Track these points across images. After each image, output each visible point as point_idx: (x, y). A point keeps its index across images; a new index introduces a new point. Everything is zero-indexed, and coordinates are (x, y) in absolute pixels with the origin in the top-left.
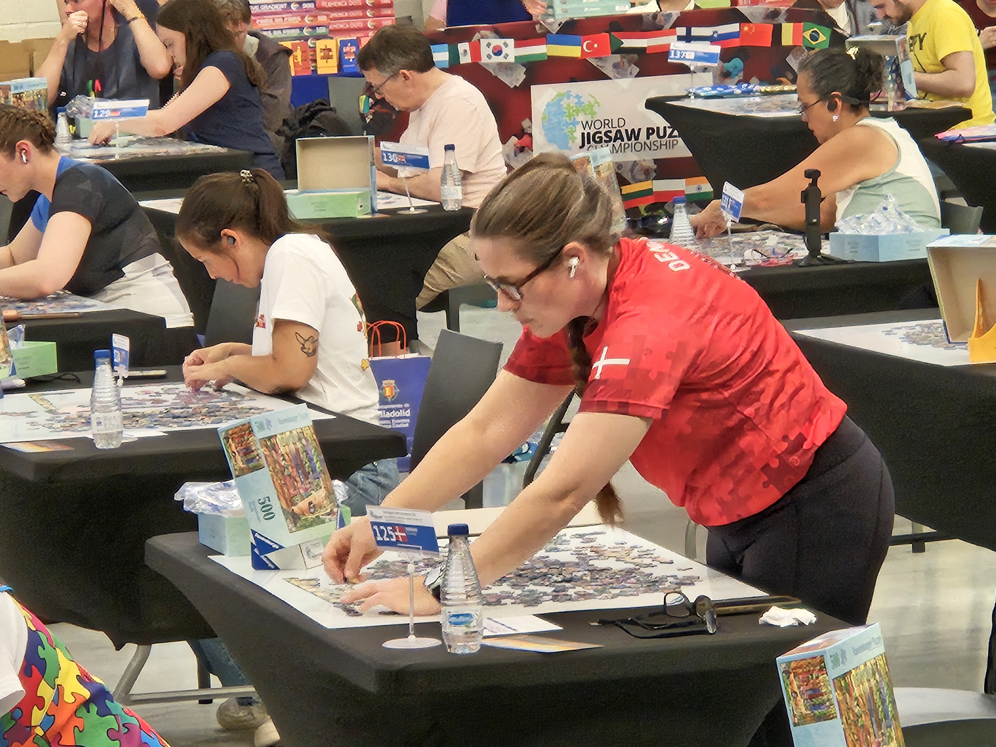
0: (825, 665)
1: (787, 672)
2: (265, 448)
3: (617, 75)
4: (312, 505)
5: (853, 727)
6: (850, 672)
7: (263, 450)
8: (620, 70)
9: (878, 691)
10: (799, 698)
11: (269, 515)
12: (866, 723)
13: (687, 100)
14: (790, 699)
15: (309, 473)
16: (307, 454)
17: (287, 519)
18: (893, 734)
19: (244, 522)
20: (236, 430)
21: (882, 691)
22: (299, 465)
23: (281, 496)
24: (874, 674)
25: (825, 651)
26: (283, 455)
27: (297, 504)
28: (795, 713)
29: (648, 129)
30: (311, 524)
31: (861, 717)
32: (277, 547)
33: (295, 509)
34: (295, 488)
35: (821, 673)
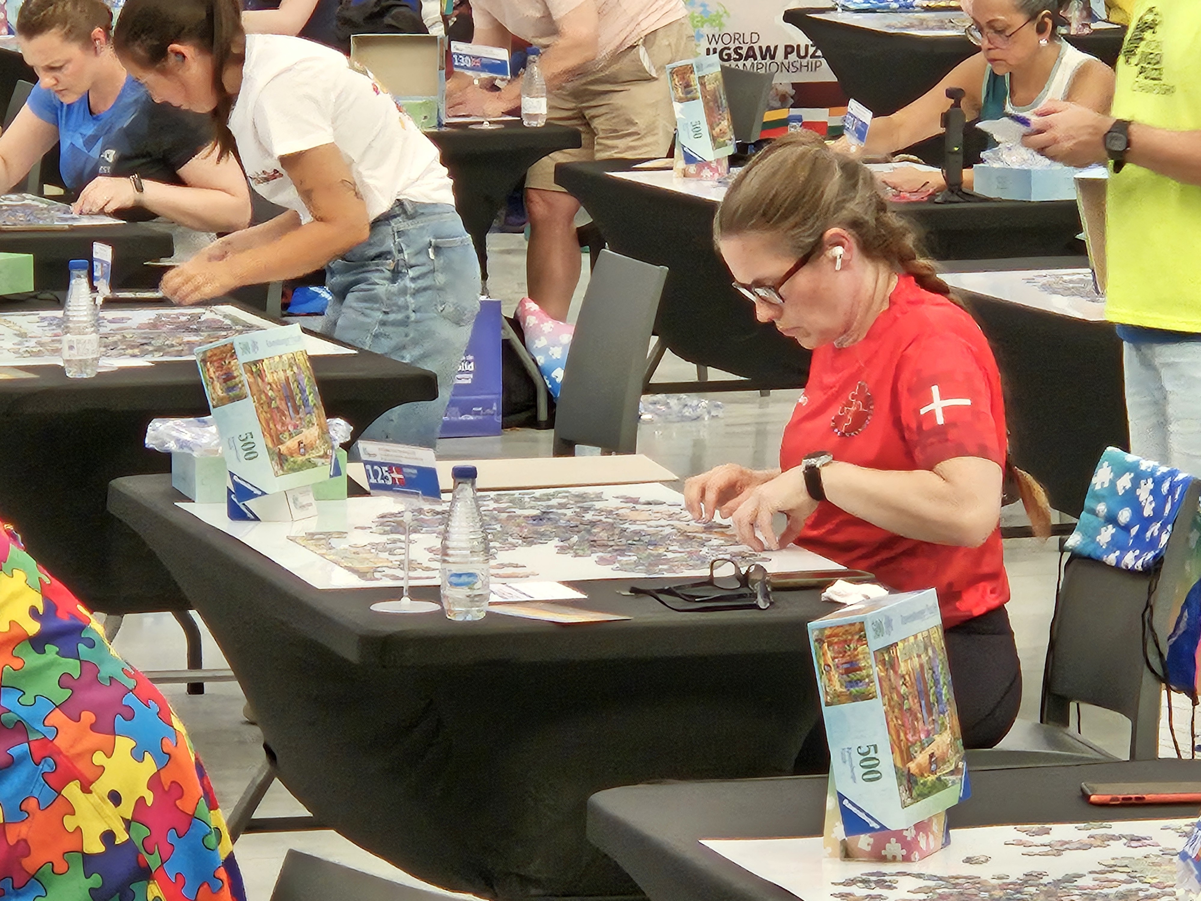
0: (865, 634)
1: (819, 641)
2: (248, 374)
4: (302, 445)
5: (896, 710)
6: (896, 644)
7: (246, 376)
9: (930, 669)
10: (833, 672)
11: (250, 453)
12: (913, 706)
13: (832, 13)
14: (822, 672)
15: (300, 406)
16: (299, 384)
17: (272, 460)
18: (947, 722)
19: (222, 461)
20: (216, 352)
21: (935, 669)
22: (289, 397)
23: (265, 433)
24: (926, 649)
25: (865, 618)
26: (270, 384)
27: (284, 442)
28: (828, 690)
29: (786, 47)
30: (300, 467)
31: (908, 699)
32: (259, 493)
33: (283, 448)
34: (283, 424)
35: (860, 643)
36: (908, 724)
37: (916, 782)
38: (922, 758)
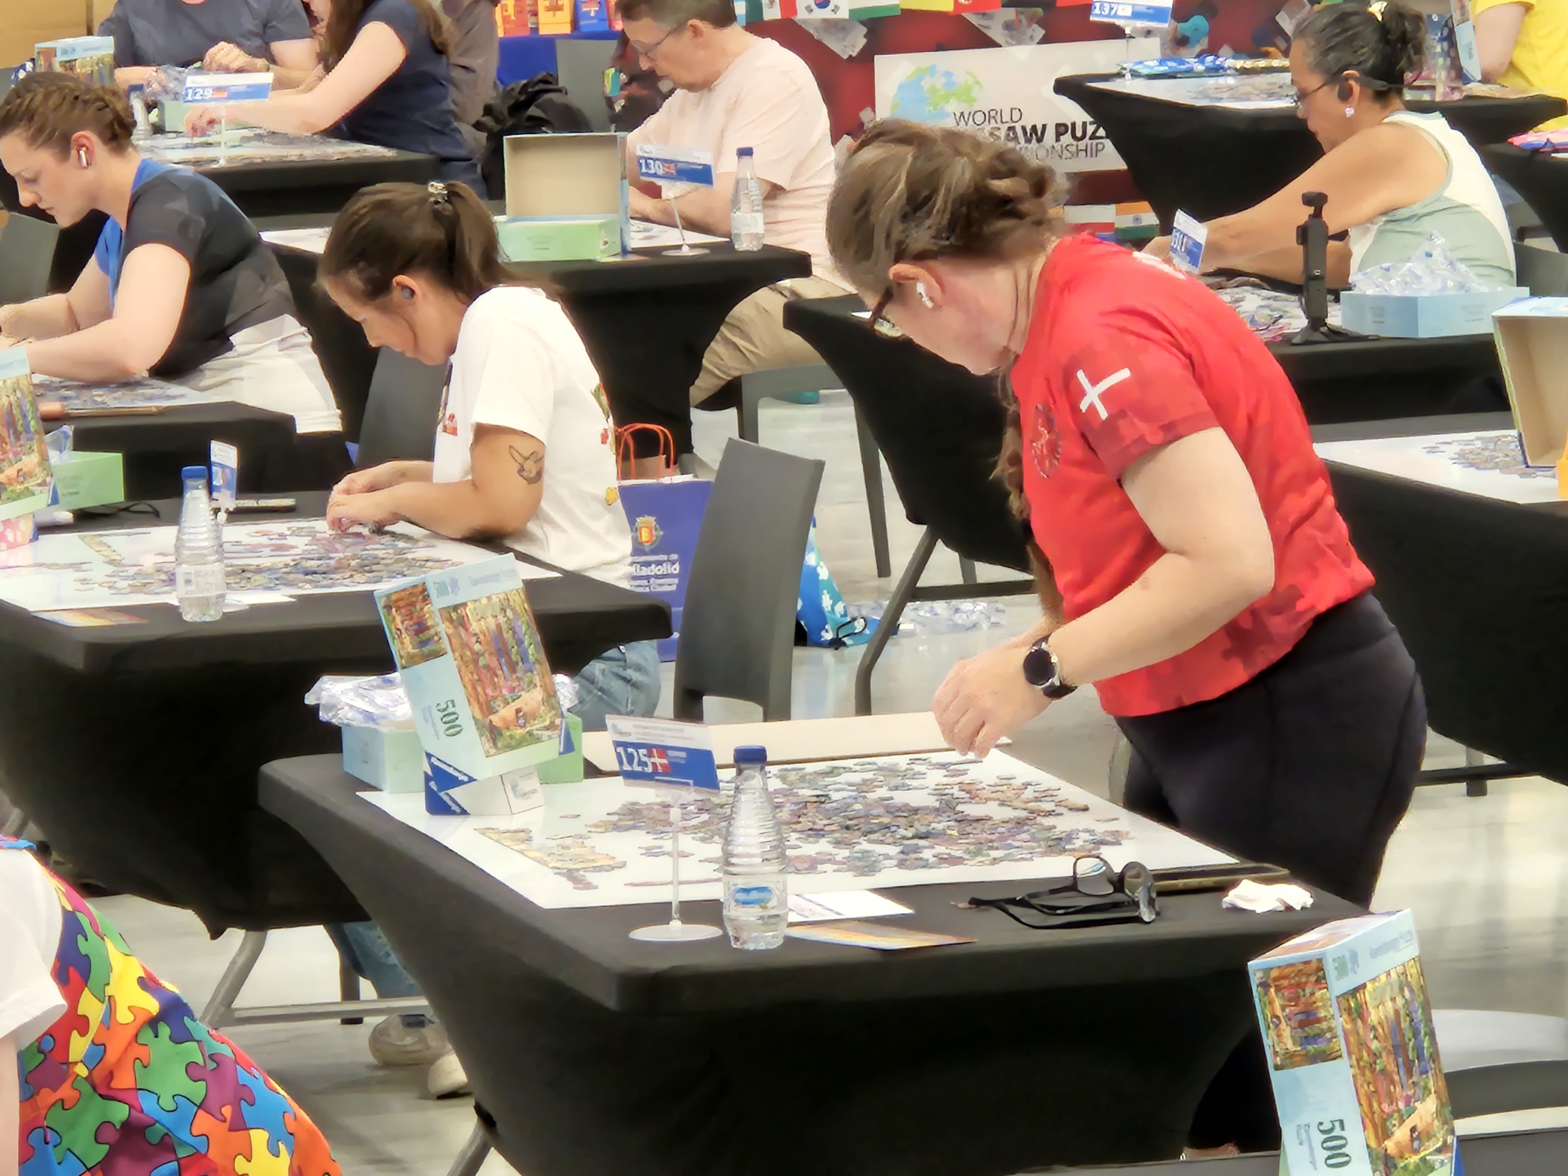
0: (1324, 974)
1: (1265, 985)
2: (447, 623)
3: (1009, 40)
4: (521, 714)
5: (1368, 1073)
6: (1364, 986)
7: (444, 626)
8: (1014, 32)
9: (1408, 1015)
10: (1283, 1025)
11: (453, 727)
12: (1388, 1067)
13: (1119, 81)
14: (1269, 1026)
15: (516, 662)
16: (514, 633)
17: (481, 735)
18: (1431, 1084)
19: (414, 739)
20: (403, 594)
21: (1414, 1015)
22: (502, 651)
23: (472, 700)
24: (1401, 990)
25: (1324, 953)
26: (475, 635)
27: (497, 712)
28: (1278, 1049)
29: (1058, 126)
30: (520, 743)
31: (1381, 1057)
32: (466, 779)
33: (495, 719)
34: (495, 686)
35: (1319, 986)
36: (1382, 1090)
37: (1395, 1167)
38: (1401, 1134)
